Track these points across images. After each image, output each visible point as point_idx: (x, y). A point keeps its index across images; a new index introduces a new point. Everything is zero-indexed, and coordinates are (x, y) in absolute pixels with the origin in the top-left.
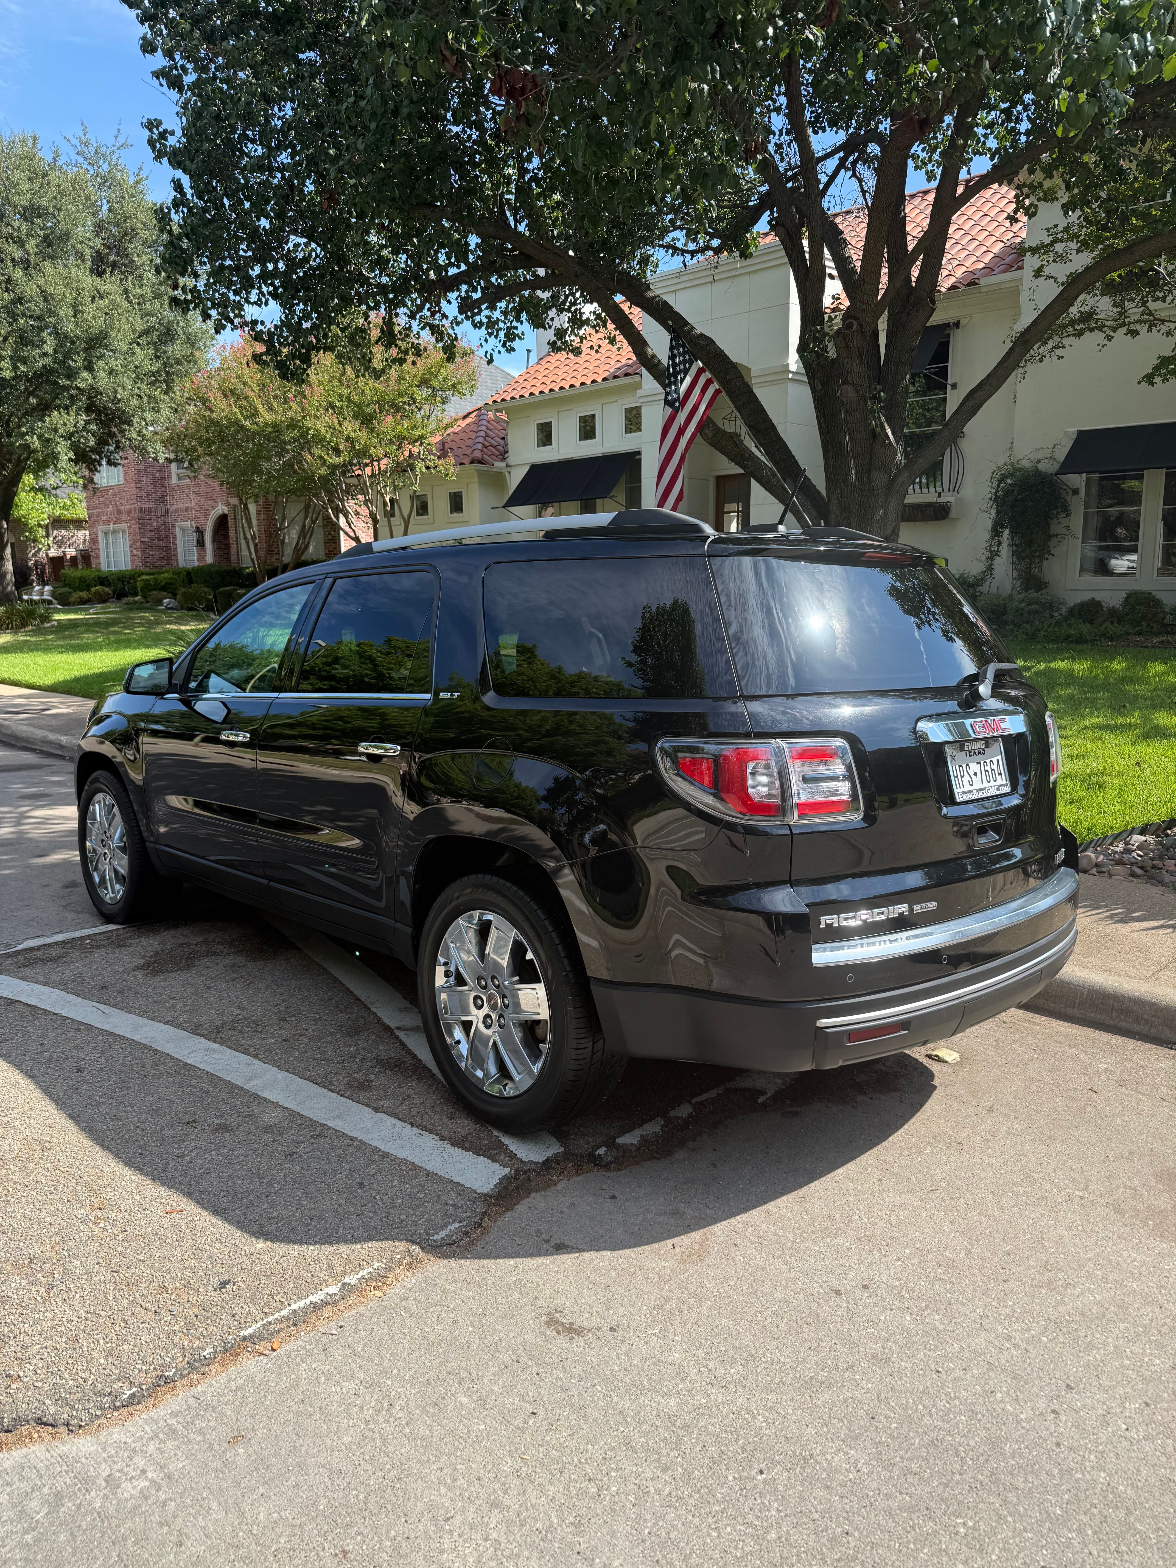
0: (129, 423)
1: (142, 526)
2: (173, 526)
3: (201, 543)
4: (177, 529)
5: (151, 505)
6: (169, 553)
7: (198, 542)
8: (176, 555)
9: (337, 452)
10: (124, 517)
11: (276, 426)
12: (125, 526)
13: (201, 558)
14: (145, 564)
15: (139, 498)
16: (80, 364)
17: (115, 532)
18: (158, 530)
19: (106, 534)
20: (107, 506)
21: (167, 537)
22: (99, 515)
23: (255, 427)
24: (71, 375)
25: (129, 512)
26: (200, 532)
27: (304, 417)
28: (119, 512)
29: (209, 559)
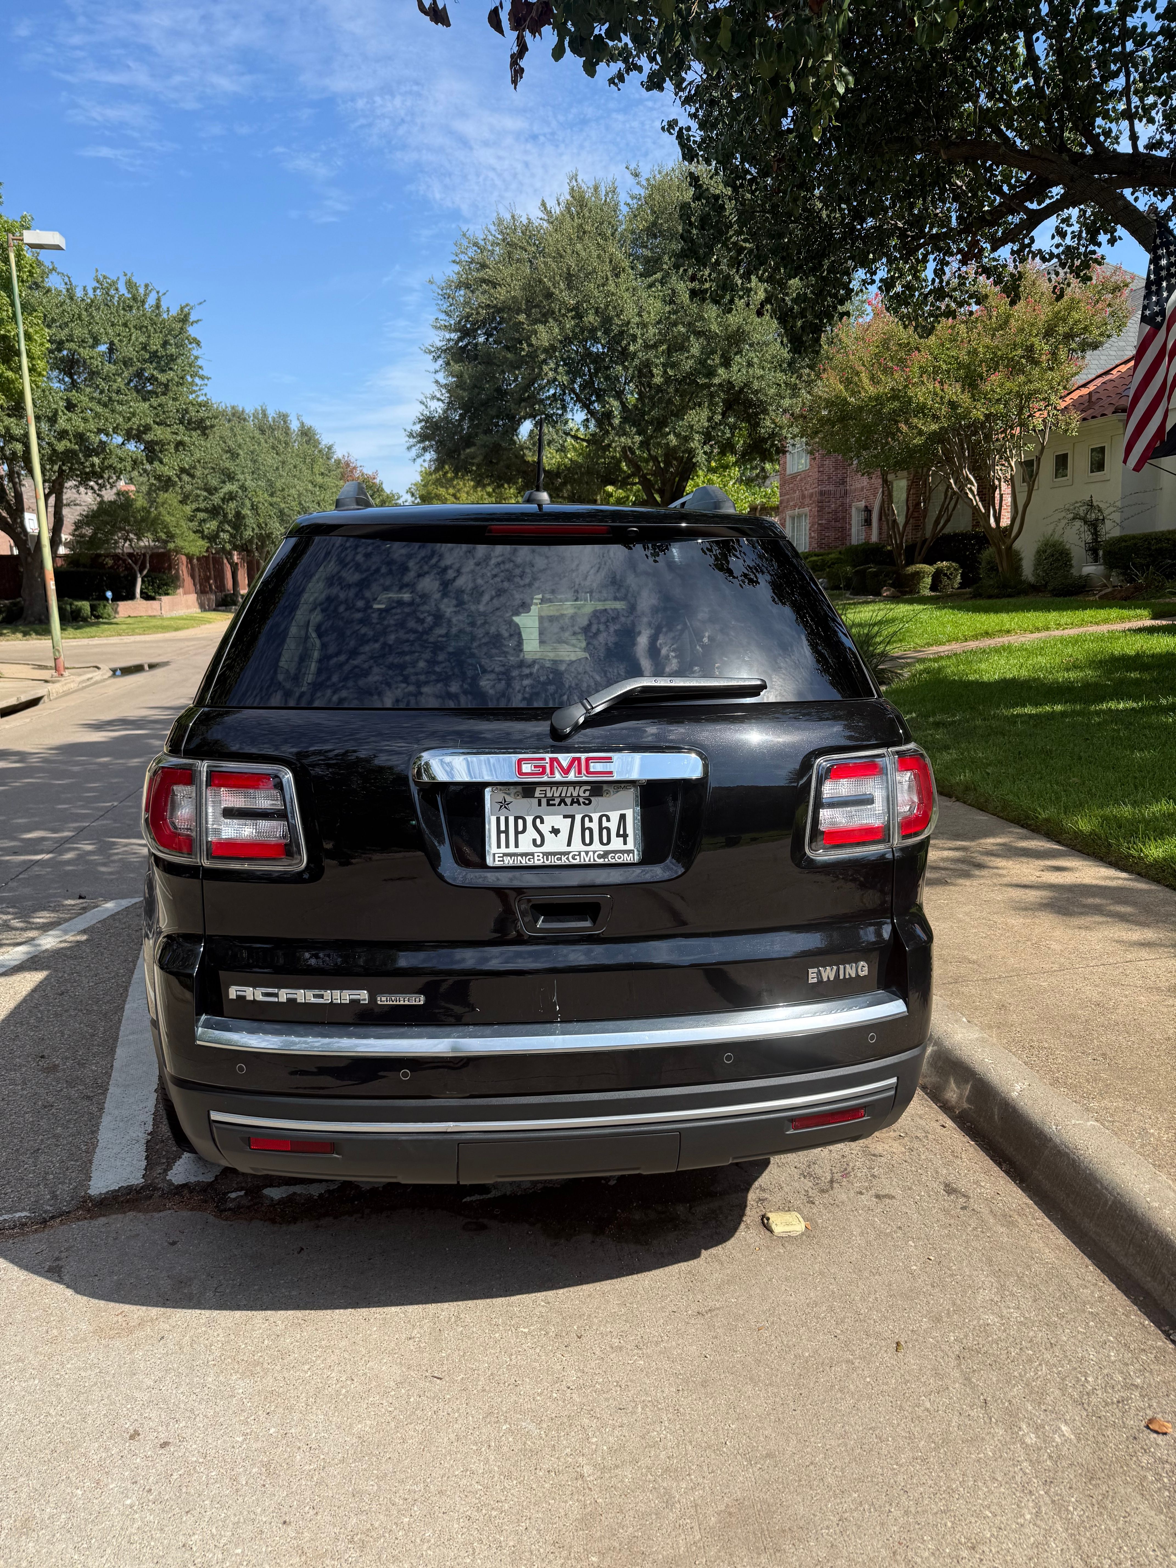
0: (765, 411)
1: (821, 509)
2: (850, 507)
3: (868, 522)
4: (853, 509)
5: (831, 488)
6: (844, 532)
7: (866, 521)
8: (850, 535)
9: (936, 418)
10: (807, 501)
11: (877, 398)
12: (807, 509)
13: (869, 535)
14: (820, 545)
15: (820, 482)
16: (717, 361)
17: (799, 516)
18: (836, 512)
19: (793, 518)
20: (795, 492)
21: (844, 518)
22: (788, 501)
23: (859, 403)
24: (711, 373)
25: (811, 496)
26: (868, 510)
27: (906, 386)
28: (804, 497)
29: (874, 538)
